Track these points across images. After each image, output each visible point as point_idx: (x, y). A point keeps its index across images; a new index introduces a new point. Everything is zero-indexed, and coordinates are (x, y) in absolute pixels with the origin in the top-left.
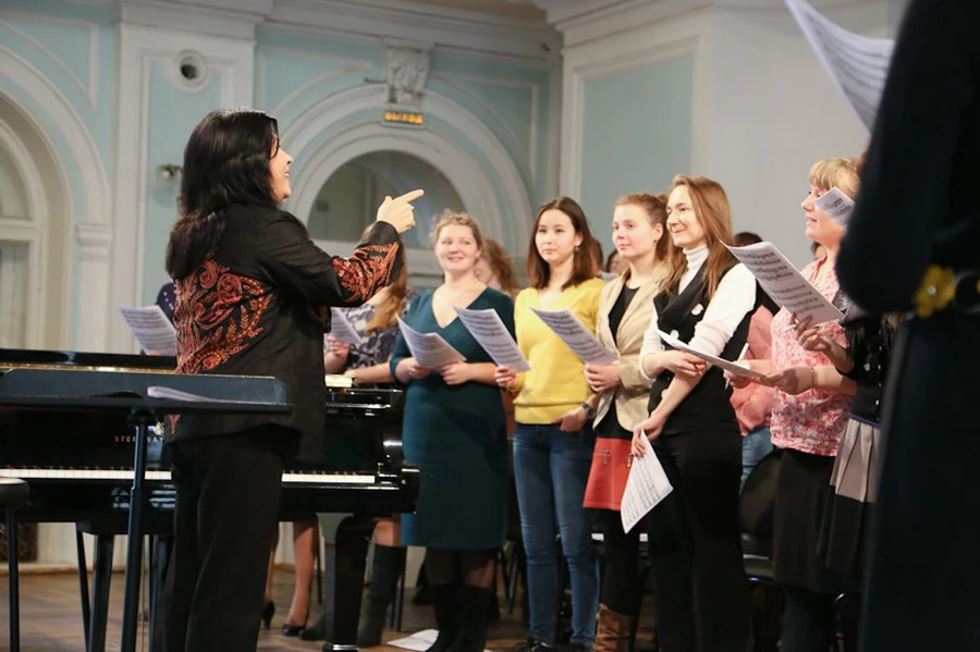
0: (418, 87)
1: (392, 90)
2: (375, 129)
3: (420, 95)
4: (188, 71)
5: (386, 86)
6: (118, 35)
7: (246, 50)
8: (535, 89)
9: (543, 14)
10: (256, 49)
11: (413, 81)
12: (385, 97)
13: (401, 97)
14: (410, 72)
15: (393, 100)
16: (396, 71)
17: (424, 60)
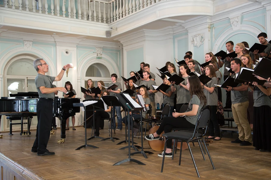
0: (101, 53)
1: (97, 54)
2: (95, 60)
3: (101, 54)
4: (67, 52)
5: (96, 53)
6: (56, 47)
7: (76, 49)
8: (118, 53)
9: (120, 42)
10: (77, 49)
11: (100, 52)
12: (96, 55)
13: (99, 55)
14: (100, 51)
15: (97, 55)
16: (98, 51)
17: (102, 49)
